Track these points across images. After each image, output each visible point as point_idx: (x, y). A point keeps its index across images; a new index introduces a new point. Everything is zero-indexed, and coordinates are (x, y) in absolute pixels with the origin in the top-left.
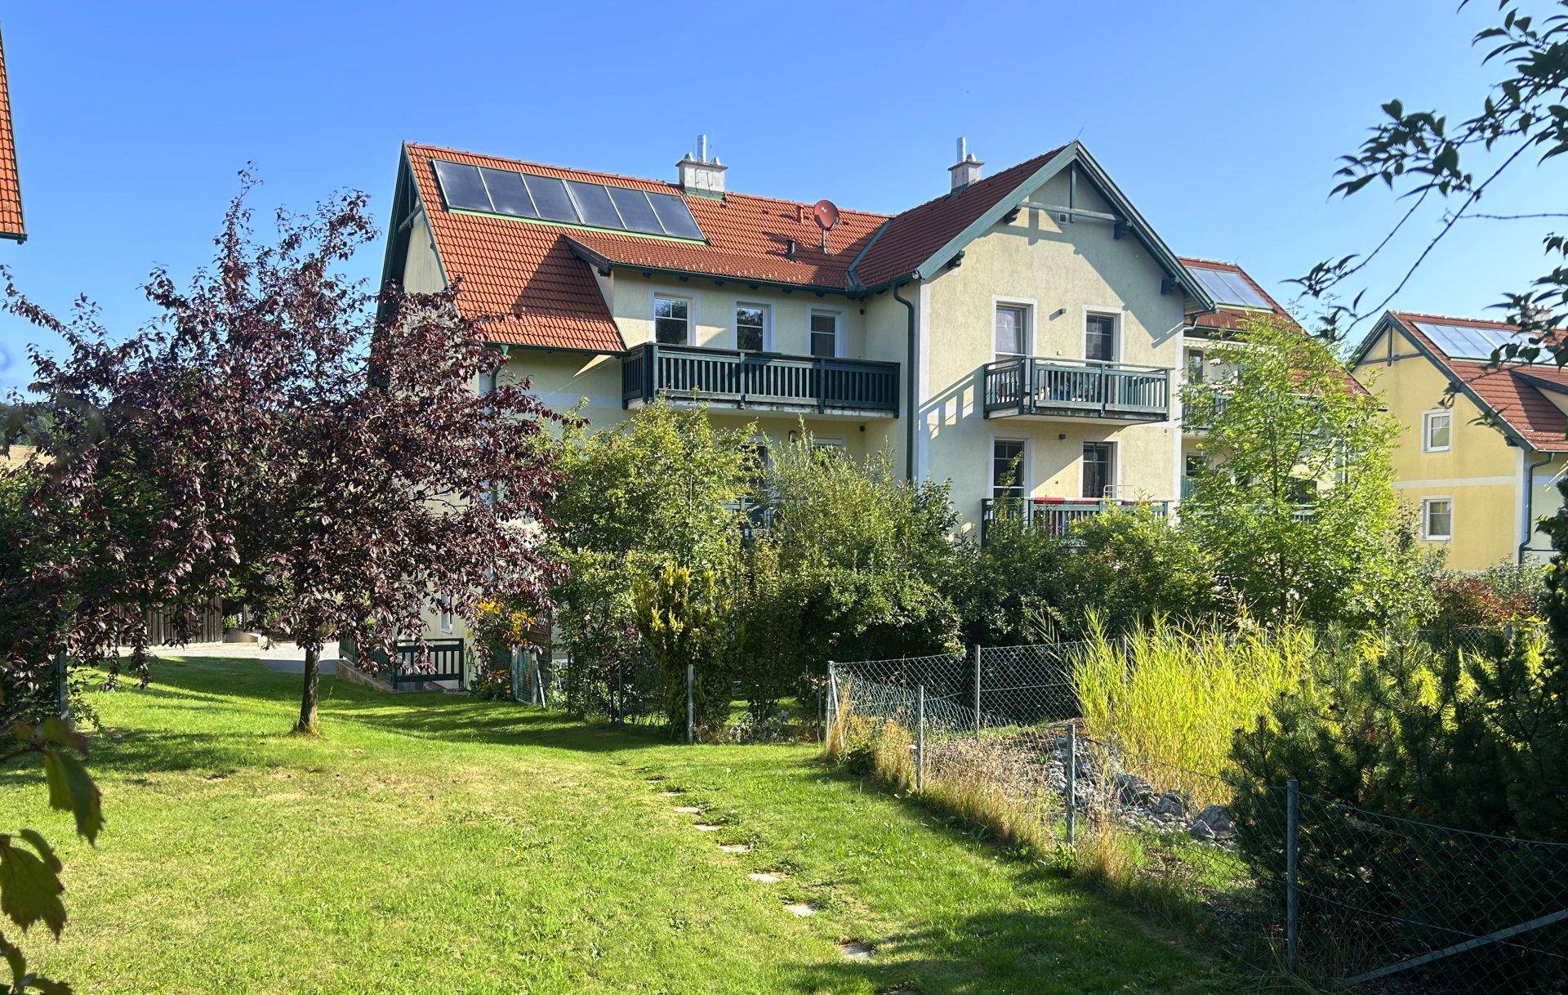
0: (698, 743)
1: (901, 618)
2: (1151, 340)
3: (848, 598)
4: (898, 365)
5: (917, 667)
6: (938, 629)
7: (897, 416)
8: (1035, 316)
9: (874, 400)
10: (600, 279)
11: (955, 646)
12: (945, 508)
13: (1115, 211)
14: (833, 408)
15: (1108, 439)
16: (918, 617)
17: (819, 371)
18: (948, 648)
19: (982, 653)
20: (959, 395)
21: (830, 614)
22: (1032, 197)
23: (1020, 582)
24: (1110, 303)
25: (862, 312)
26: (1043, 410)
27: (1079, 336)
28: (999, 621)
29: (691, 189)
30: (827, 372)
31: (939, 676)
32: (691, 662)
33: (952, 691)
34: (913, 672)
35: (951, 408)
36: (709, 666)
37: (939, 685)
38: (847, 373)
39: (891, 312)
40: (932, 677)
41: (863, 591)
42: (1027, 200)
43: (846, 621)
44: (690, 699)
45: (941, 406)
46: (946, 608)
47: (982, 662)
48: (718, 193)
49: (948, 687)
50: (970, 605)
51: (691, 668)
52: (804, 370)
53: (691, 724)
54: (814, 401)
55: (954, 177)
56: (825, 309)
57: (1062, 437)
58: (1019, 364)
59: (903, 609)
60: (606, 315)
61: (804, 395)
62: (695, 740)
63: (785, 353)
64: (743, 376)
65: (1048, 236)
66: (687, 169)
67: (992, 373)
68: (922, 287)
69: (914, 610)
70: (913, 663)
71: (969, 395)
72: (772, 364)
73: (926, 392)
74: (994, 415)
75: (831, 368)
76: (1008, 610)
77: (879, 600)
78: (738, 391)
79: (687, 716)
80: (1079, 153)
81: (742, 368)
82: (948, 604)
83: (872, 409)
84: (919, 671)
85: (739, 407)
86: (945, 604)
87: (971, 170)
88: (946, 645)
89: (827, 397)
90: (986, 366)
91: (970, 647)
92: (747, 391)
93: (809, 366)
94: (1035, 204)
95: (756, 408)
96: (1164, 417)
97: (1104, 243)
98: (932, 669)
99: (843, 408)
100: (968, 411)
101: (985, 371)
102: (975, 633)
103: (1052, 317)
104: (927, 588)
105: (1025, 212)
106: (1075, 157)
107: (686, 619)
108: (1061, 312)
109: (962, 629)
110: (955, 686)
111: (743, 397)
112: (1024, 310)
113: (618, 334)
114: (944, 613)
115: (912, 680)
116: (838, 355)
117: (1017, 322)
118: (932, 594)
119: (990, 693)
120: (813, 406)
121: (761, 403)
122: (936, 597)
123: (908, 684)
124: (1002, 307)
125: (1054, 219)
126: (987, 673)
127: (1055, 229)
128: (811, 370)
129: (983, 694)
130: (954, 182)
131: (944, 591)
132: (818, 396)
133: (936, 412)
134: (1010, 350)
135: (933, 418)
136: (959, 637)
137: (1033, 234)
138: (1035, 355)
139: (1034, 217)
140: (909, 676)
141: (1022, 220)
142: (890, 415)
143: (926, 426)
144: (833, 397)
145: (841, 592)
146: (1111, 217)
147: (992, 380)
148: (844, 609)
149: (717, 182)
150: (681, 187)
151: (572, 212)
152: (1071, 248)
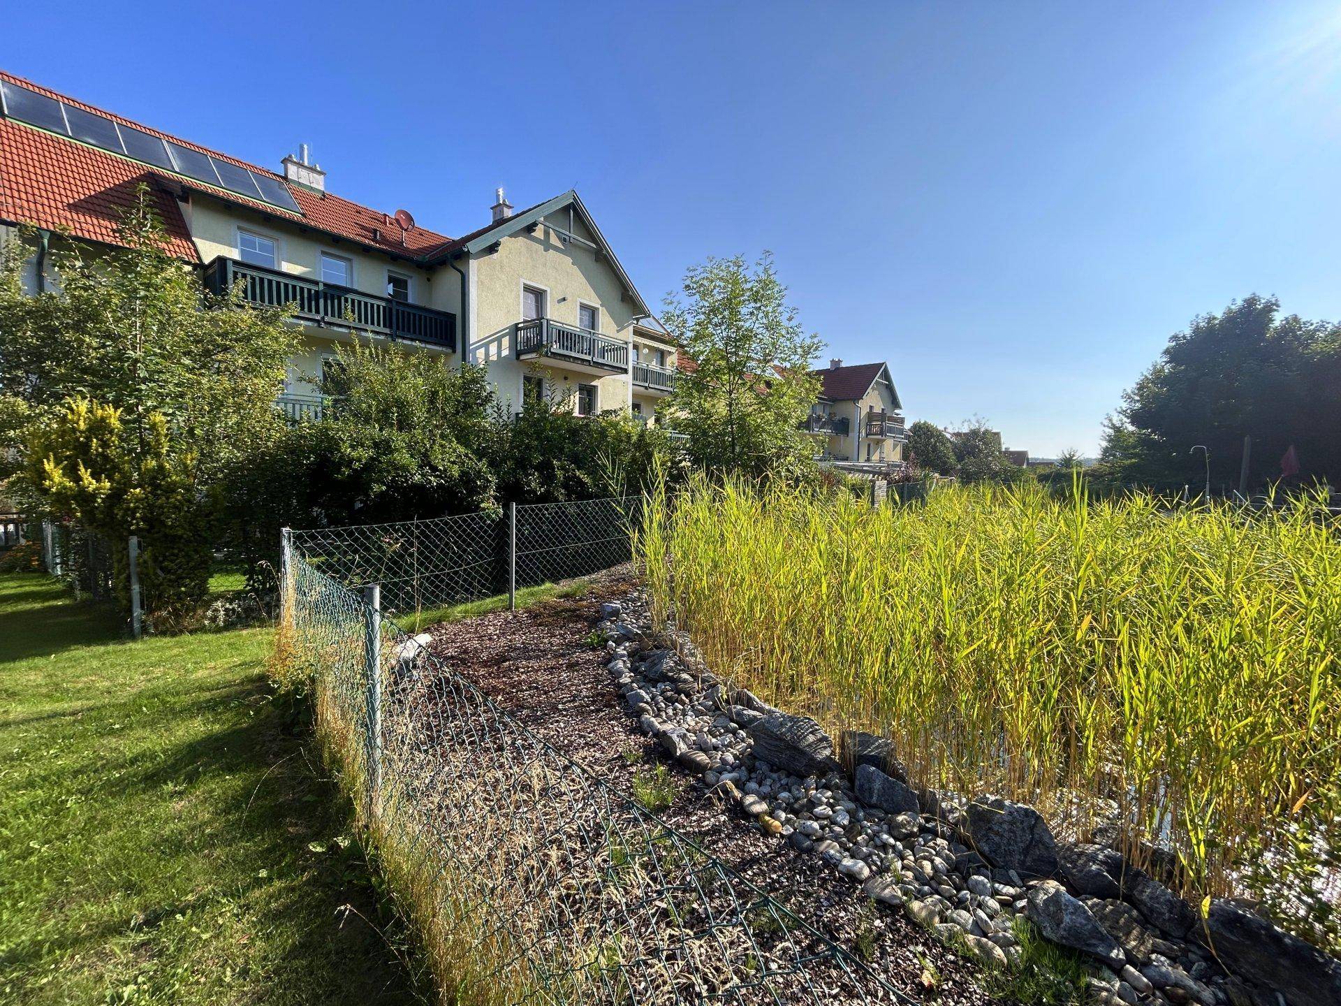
0: (152, 635)
1: (432, 479)
2: (616, 328)
3: (365, 454)
4: (454, 316)
5: (432, 531)
6: (473, 490)
7: (454, 352)
8: (549, 298)
9: (436, 337)
10: (180, 203)
11: (490, 506)
12: (482, 387)
13: (594, 241)
14: (404, 338)
15: (593, 384)
16: (451, 477)
17: (391, 310)
18: (484, 509)
19: (518, 511)
20: (499, 340)
21: (339, 471)
22: (546, 218)
23: (551, 448)
24: (595, 302)
25: (429, 280)
26: (555, 355)
27: (575, 316)
28: (534, 482)
29: (294, 181)
30: (398, 311)
31: (464, 541)
32: (132, 533)
33: (481, 557)
34: (427, 537)
35: (493, 349)
36: (166, 536)
37: (464, 551)
38: (414, 315)
39: (449, 278)
40: (456, 542)
41: (383, 447)
42: (542, 219)
43: (359, 481)
44: (134, 579)
45: (487, 346)
46: (480, 470)
47: (518, 521)
48: (319, 191)
49: (476, 553)
50: (506, 467)
51: (134, 540)
52: (378, 307)
53: (137, 612)
54: (387, 331)
55: (495, 214)
56: (400, 272)
57: (566, 378)
58: (538, 324)
59: (434, 469)
60: (187, 236)
61: (379, 324)
62: (144, 631)
63: (360, 290)
64: (322, 302)
65: (556, 249)
66: (289, 165)
67: (521, 329)
68: (471, 261)
69: (445, 470)
70: (427, 526)
71: (506, 342)
72: (350, 296)
73: (474, 335)
74: (522, 357)
75: (401, 308)
76: (541, 473)
77: (403, 457)
78: (318, 312)
79: (130, 601)
80: (574, 199)
81: (321, 295)
82: (483, 465)
83: (435, 344)
84: (437, 536)
85: (319, 326)
86: (480, 464)
87: (505, 209)
88: (482, 505)
89: (398, 328)
90: (517, 325)
91: (506, 507)
92: (326, 314)
93: (383, 304)
94: (547, 224)
95: (336, 328)
96: (625, 371)
97: (589, 261)
98: (455, 532)
99: (412, 340)
100: (505, 353)
101: (516, 328)
102: (510, 492)
103: (559, 301)
104: (461, 449)
105: (540, 228)
106: (572, 201)
107: (117, 476)
108: (564, 299)
109: (498, 489)
110: (486, 551)
111: (323, 318)
112: (541, 294)
113: (196, 251)
114: (479, 474)
115: (427, 547)
116: (410, 301)
117: (537, 302)
118: (466, 455)
119: (527, 556)
120: (386, 334)
121: (341, 326)
122: (470, 459)
123: (421, 553)
124: (528, 289)
125: (559, 238)
126: (523, 534)
127: (559, 245)
128: (384, 307)
129: (519, 557)
130: (494, 217)
131: (480, 454)
132: (391, 327)
133: (483, 350)
134: (533, 315)
135: (481, 353)
136: (495, 498)
137: (547, 246)
138: (549, 317)
139: (547, 234)
140: (422, 543)
141: (539, 233)
142: (449, 351)
143: (475, 358)
144: (403, 330)
145: (352, 447)
146: (594, 246)
147: (521, 334)
148: (356, 465)
149: (318, 183)
150: (285, 178)
151: (166, 161)
152: (569, 260)
